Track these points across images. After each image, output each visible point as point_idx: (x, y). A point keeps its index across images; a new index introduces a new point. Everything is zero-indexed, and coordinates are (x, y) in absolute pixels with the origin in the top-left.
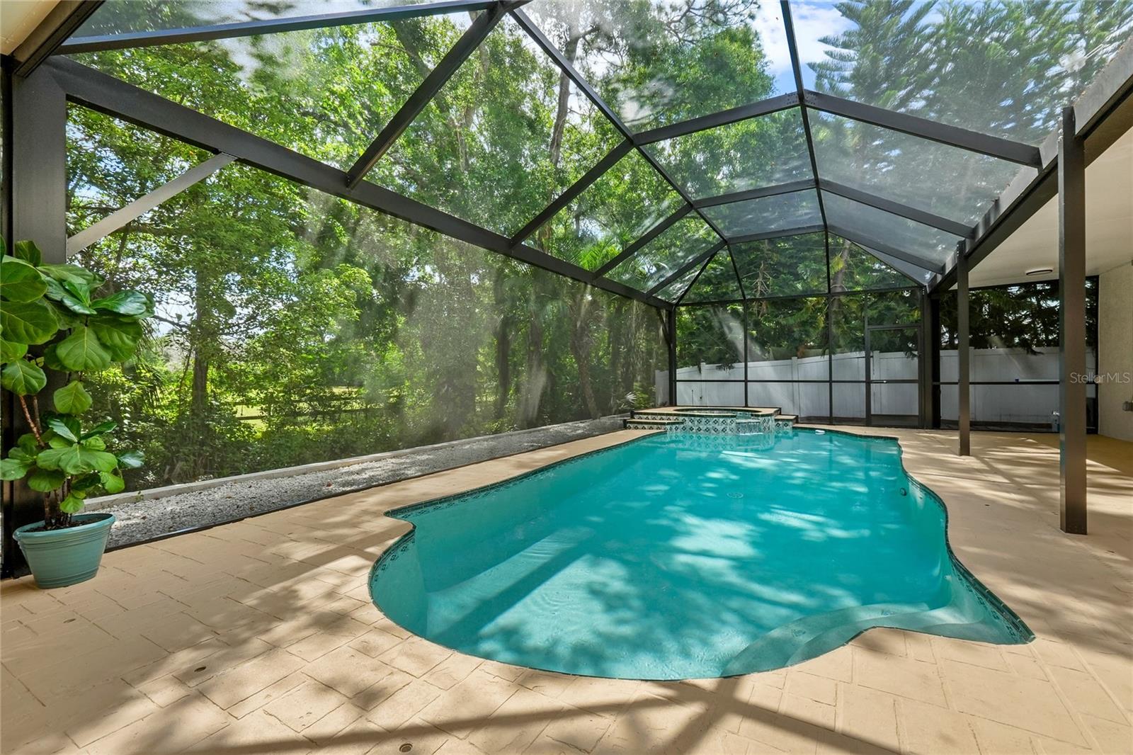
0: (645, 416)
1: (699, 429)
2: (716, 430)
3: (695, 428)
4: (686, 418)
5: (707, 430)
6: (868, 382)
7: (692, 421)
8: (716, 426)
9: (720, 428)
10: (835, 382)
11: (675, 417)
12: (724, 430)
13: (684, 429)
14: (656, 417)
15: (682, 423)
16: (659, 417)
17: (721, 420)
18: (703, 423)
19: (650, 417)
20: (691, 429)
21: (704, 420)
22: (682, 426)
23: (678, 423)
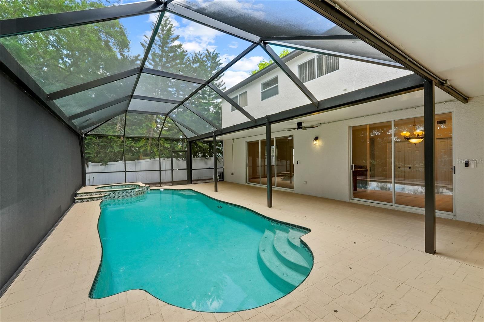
0: (85, 195)
1: (119, 197)
2: (127, 196)
3: (116, 197)
4: (111, 193)
5: (123, 196)
6: (172, 170)
7: (115, 194)
8: (127, 194)
9: (129, 194)
10: (162, 170)
11: (104, 193)
12: (131, 195)
13: (110, 198)
14: (92, 194)
15: (109, 195)
16: (94, 194)
17: (129, 191)
18: (120, 193)
19: (88, 194)
20: (114, 197)
21: (121, 192)
22: (109, 196)
23: (107, 195)
